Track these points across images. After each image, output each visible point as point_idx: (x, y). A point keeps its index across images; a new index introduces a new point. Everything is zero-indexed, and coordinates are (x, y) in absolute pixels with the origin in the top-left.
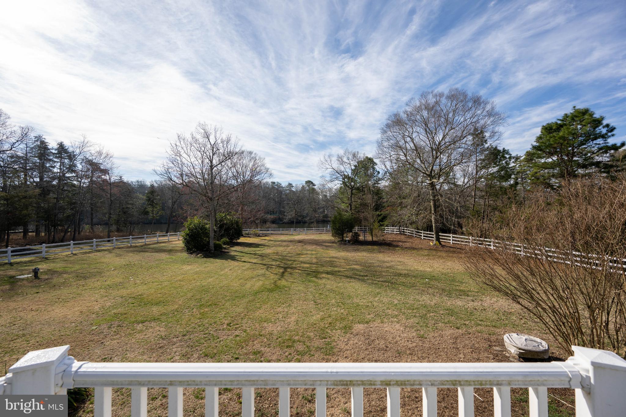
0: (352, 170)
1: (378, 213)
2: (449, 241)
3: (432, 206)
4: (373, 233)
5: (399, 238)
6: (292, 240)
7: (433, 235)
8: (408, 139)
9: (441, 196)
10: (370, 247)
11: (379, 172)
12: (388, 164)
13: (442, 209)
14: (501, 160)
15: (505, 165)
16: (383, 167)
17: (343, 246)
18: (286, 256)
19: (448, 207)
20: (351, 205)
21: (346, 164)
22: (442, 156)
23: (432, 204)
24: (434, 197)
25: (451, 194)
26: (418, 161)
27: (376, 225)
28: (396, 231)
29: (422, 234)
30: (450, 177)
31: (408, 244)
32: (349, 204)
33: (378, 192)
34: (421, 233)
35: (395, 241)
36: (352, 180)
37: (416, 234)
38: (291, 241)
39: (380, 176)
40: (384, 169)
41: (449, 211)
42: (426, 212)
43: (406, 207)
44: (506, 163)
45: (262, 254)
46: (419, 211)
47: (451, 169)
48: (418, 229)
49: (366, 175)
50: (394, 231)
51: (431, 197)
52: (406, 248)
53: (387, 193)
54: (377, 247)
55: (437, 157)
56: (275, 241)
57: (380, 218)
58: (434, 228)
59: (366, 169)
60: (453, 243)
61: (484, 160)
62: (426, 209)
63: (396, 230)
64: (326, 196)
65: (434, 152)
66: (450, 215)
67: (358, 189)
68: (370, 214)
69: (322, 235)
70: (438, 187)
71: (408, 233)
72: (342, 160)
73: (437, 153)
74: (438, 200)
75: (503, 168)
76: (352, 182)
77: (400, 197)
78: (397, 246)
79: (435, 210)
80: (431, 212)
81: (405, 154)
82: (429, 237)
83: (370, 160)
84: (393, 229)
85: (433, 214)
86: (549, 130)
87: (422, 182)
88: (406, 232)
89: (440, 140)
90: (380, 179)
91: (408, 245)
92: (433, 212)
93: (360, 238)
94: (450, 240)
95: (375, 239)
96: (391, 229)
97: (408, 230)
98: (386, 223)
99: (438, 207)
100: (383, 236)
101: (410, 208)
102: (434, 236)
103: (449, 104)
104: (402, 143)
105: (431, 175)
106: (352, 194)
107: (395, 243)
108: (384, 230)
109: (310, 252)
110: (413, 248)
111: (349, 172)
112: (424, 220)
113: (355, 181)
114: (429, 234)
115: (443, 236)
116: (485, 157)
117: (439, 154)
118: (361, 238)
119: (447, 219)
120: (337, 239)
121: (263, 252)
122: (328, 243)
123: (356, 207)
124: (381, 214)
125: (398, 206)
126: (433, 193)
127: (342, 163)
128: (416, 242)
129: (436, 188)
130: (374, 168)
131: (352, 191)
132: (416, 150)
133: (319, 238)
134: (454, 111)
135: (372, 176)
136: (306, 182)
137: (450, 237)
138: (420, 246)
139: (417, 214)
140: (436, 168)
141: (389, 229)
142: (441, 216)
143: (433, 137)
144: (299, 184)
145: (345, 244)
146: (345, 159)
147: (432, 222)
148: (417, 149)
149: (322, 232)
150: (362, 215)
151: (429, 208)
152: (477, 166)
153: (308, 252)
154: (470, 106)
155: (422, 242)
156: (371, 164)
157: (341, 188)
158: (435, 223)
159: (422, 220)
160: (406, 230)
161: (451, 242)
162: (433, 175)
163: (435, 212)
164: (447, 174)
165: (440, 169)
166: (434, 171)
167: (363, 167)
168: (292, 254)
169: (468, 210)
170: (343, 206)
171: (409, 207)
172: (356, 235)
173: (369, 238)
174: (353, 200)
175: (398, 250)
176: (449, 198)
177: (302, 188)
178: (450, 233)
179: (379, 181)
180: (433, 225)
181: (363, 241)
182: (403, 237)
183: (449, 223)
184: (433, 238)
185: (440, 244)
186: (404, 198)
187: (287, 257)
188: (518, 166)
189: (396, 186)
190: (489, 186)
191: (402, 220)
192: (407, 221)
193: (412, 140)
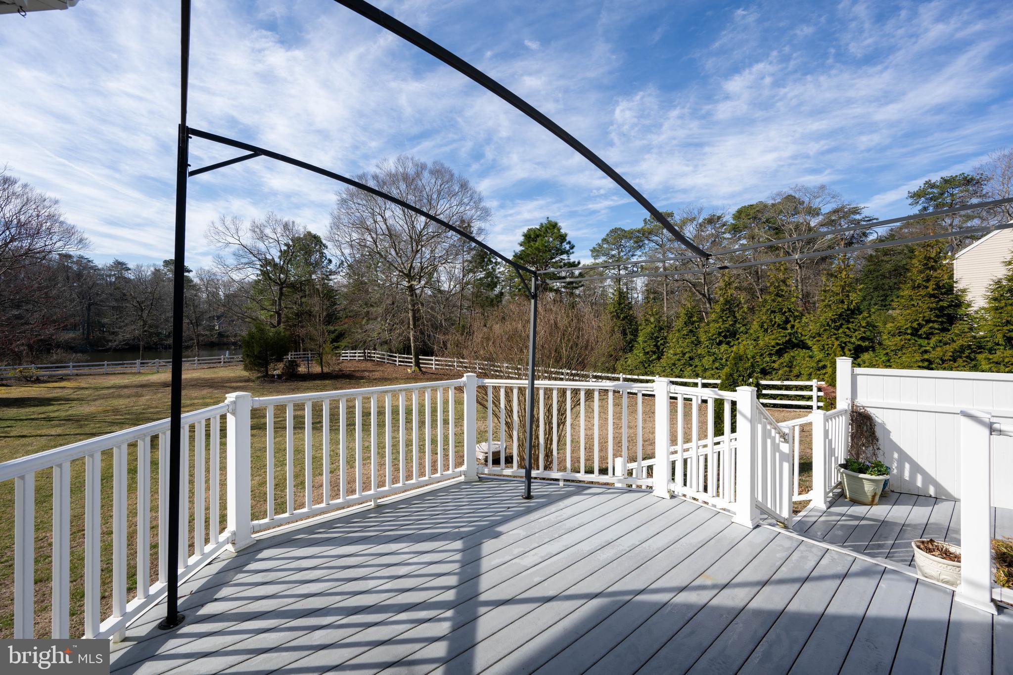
0: (281, 251)
1: (331, 328)
2: (431, 366)
3: (411, 318)
4: (324, 360)
5: (363, 366)
6: (144, 382)
7: (411, 359)
8: (379, 218)
9: (422, 305)
10: (319, 382)
11: (330, 261)
12: (347, 251)
13: (423, 322)
14: (488, 265)
15: (491, 270)
16: (339, 253)
17: (268, 386)
18: (141, 413)
19: (430, 320)
20: (279, 315)
21: (271, 241)
22: (423, 249)
23: (410, 315)
24: (413, 306)
25: (434, 303)
26: (393, 252)
27: (328, 347)
28: (359, 356)
29: (397, 359)
30: (433, 279)
31: (377, 373)
32: (276, 312)
33: (329, 294)
34: (396, 357)
35: (358, 371)
36: (282, 269)
37: (388, 359)
38: (143, 386)
39: (332, 267)
40: (339, 257)
41: (432, 326)
42: (404, 326)
43: (376, 319)
44: (492, 268)
45: (70, 416)
46: (393, 325)
47: (435, 269)
48: (391, 352)
49: (308, 263)
50: (355, 356)
51: (410, 306)
52: (375, 379)
53: (345, 296)
54: (330, 382)
55: (417, 251)
56: (96, 389)
57: (333, 336)
58: (412, 348)
59: (309, 253)
60: (435, 369)
61: (470, 262)
62: (402, 322)
63: (358, 354)
64: (215, 295)
65: (414, 244)
66: (432, 331)
67: (292, 286)
68: (315, 330)
69: (216, 370)
70: (418, 292)
71: (378, 357)
72: (262, 232)
73: (417, 246)
74: (419, 310)
75: (490, 274)
76: (281, 272)
77: (366, 304)
78: (362, 378)
79: (414, 324)
80: (409, 327)
81: (374, 241)
82: (406, 362)
83: (316, 239)
84: (353, 353)
85: (412, 329)
86: (528, 238)
87: (398, 284)
88: (374, 357)
89: (422, 228)
90: (332, 273)
91: (377, 375)
92: (411, 327)
93: (300, 369)
94: (432, 364)
95: (326, 370)
96: (351, 353)
97: (378, 354)
98: (343, 343)
99: (418, 320)
100: (339, 364)
101: (381, 320)
102: (413, 360)
103: (433, 181)
104: (370, 222)
105: (410, 276)
106: (281, 294)
107: (358, 374)
108: (340, 356)
109: (201, 401)
110: (386, 378)
111: (275, 254)
112: (400, 338)
113: (287, 273)
114: (406, 358)
115: (423, 359)
116: (473, 258)
117: (420, 247)
118: (302, 369)
119: (429, 336)
120: (254, 375)
121: (70, 412)
122: (237, 382)
123: (288, 318)
124: (335, 330)
125: (364, 318)
126: (412, 300)
127: (262, 237)
128: (389, 370)
129: (415, 293)
130: (322, 253)
131: (281, 289)
132: (391, 236)
133: (213, 376)
134: (439, 194)
135: (317, 264)
136: (165, 262)
137: (432, 360)
138: (394, 375)
139: (391, 330)
140: (417, 264)
141: (347, 353)
142: (422, 333)
143: (413, 222)
144: (145, 264)
145: (273, 382)
146: (268, 231)
147: (410, 340)
148: (391, 234)
149: (215, 365)
150: (302, 332)
151: (407, 321)
152: (464, 268)
153: (196, 401)
154: (457, 190)
155: (396, 370)
156: (316, 245)
157: (257, 282)
158: (415, 342)
159: (398, 338)
160: (374, 353)
161: (433, 366)
162: (412, 275)
163: (414, 327)
164: (431, 275)
165: (422, 267)
166: (414, 269)
167: (301, 249)
168: (157, 407)
169: (453, 324)
170: (263, 316)
171: (379, 319)
172: (293, 365)
173: (316, 369)
174: (283, 306)
175: (364, 382)
176: (432, 308)
177: (153, 273)
178: (432, 356)
179: (330, 275)
180: (412, 345)
181: (304, 374)
182: (369, 364)
183: (431, 342)
184: (411, 362)
185: (421, 370)
186: (372, 306)
187: (146, 415)
188: (506, 271)
189: (359, 286)
190: (477, 295)
191: (370, 339)
192: (377, 339)
193: (385, 220)
